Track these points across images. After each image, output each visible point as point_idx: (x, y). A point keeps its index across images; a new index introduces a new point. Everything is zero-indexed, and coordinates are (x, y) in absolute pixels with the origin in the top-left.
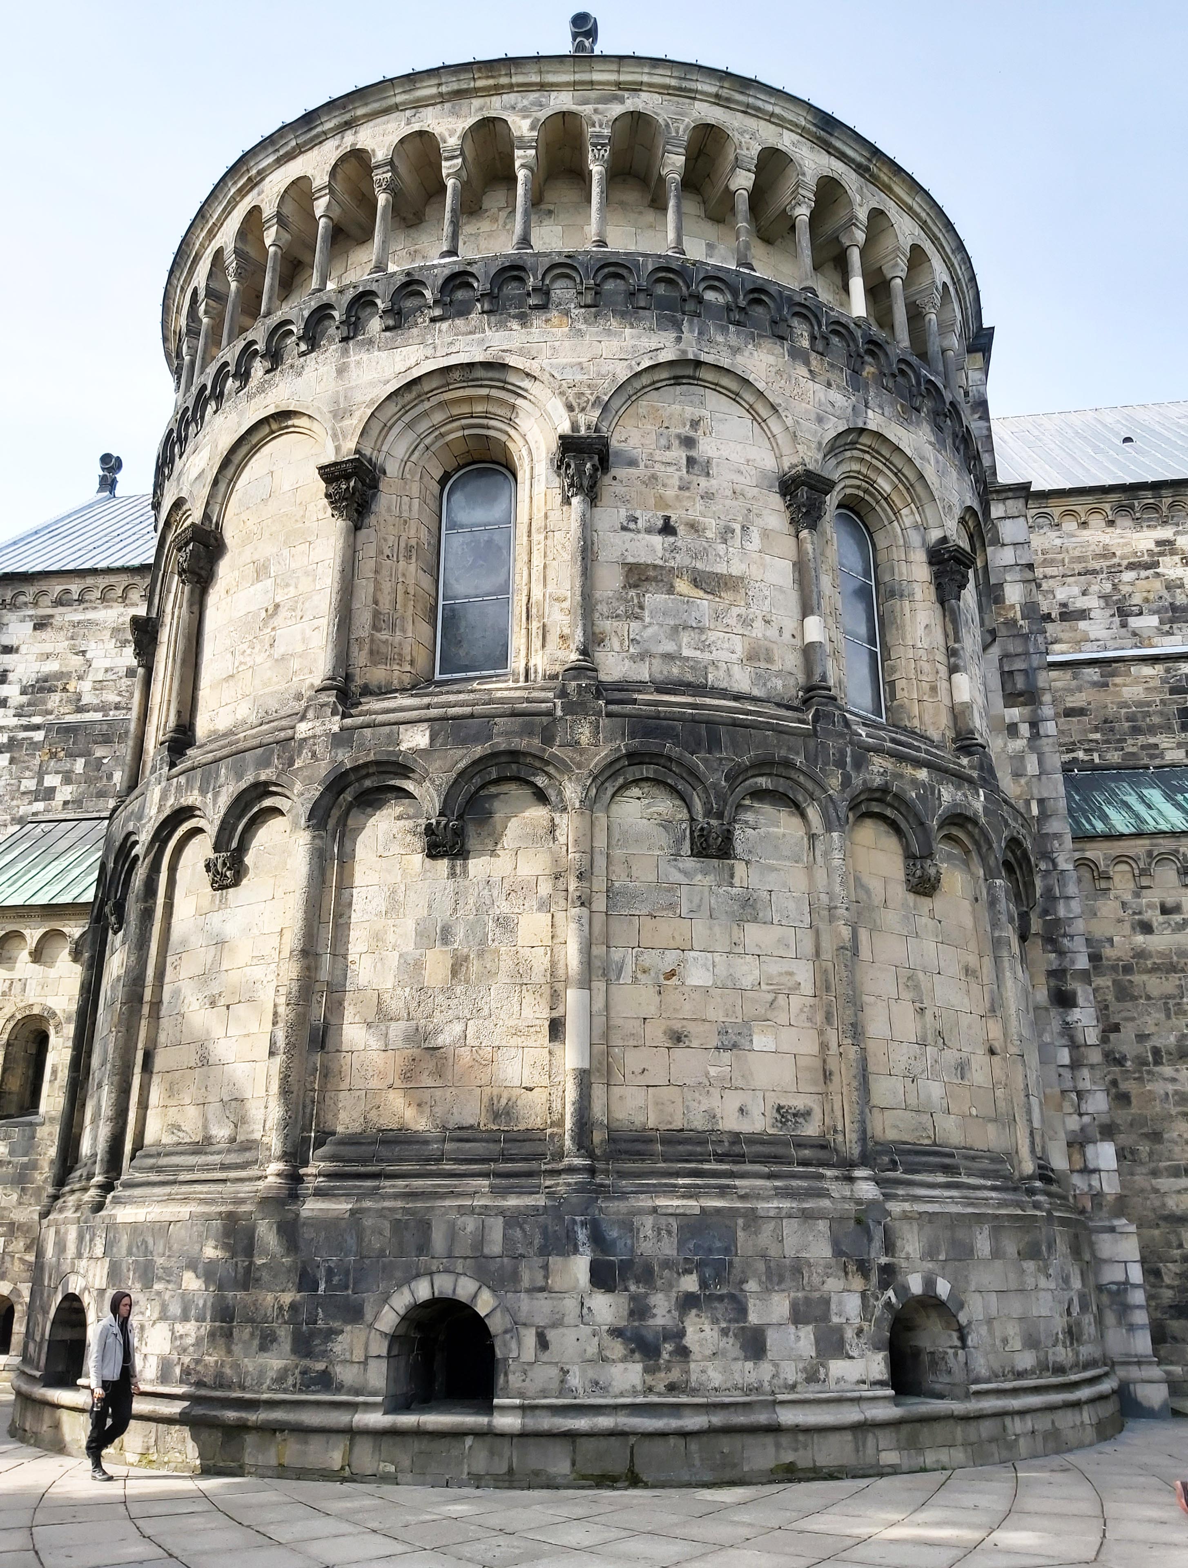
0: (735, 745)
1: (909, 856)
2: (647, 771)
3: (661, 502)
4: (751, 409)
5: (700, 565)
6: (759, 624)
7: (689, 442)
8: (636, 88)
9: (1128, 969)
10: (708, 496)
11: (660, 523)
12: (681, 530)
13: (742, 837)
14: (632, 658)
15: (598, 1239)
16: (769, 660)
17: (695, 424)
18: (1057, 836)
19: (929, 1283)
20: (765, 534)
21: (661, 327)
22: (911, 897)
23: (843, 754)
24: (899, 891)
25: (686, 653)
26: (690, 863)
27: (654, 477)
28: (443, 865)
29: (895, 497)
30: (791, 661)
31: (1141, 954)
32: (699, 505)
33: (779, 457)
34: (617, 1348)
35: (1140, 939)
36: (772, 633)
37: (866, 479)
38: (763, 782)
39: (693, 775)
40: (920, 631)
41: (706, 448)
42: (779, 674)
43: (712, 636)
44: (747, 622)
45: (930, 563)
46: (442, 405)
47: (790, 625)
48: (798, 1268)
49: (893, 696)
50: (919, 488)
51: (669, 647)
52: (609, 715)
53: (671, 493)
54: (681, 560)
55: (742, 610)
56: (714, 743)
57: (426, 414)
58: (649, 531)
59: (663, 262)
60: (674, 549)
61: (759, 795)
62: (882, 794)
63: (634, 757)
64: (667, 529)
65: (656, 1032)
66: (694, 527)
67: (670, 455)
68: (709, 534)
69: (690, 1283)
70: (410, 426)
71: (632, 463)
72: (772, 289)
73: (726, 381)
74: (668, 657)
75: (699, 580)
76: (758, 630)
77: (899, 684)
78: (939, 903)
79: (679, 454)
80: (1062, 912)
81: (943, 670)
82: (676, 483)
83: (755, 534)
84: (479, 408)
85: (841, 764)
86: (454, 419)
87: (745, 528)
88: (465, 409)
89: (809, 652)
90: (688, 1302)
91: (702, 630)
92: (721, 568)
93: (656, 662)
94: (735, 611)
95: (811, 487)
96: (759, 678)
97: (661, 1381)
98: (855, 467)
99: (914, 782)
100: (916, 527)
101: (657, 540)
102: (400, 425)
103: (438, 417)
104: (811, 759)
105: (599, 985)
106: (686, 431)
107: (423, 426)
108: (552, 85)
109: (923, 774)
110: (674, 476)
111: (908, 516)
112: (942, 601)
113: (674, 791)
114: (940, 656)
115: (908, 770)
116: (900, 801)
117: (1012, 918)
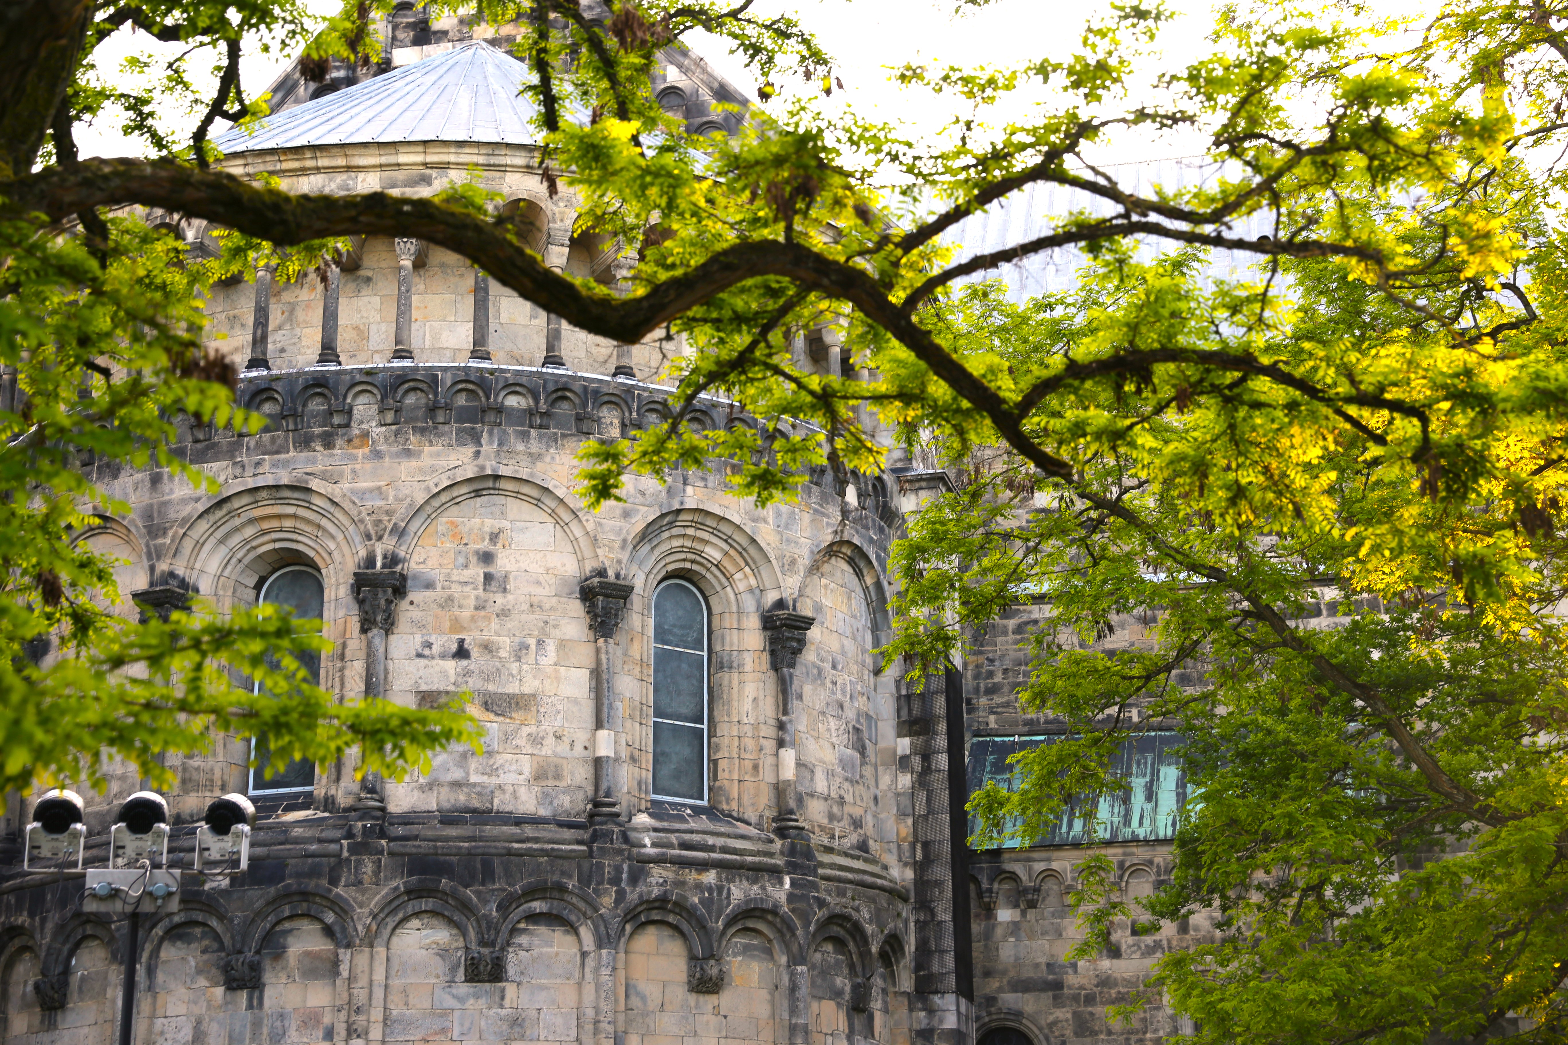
0: (508, 875)
1: (693, 958)
2: (426, 904)
3: (457, 625)
4: (553, 513)
5: (491, 687)
6: (550, 741)
7: (487, 558)
8: (444, 166)
9: (1090, 1000)
10: (504, 614)
11: (454, 647)
12: (475, 653)
13: (514, 961)
14: (422, 788)
16: (558, 776)
17: (494, 537)
18: (938, 884)
20: (562, 645)
21: (461, 443)
22: (692, 998)
23: (618, 870)
24: (679, 993)
25: (474, 778)
26: (464, 989)
27: (450, 599)
28: (243, 996)
29: (727, 563)
30: (582, 775)
31: (1105, 982)
32: (495, 624)
33: (581, 561)
35: (1106, 964)
36: (563, 748)
37: (692, 551)
38: (538, 906)
39: (466, 907)
40: (748, 705)
41: (504, 563)
42: (567, 790)
43: (500, 759)
44: (536, 740)
45: (765, 628)
46: (252, 521)
47: (582, 737)
49: (714, 776)
50: (752, 550)
51: (457, 774)
52: (391, 854)
53: (466, 614)
54: (474, 683)
55: (533, 729)
56: (488, 874)
57: (237, 529)
58: (443, 656)
59: (462, 375)
60: (467, 673)
61: (533, 918)
62: (662, 903)
63: (413, 893)
64: (462, 653)
66: (487, 647)
67: (467, 574)
68: (503, 654)
70: (222, 541)
71: (429, 585)
72: (577, 386)
73: (526, 489)
74: (456, 785)
75: (489, 704)
76: (549, 748)
77: (722, 764)
78: (726, 999)
79: (477, 572)
80: (935, 968)
81: (770, 745)
82: (472, 602)
83: (551, 647)
84: (288, 523)
85: (616, 881)
86: (264, 533)
87: (540, 643)
88: (275, 524)
89: (599, 766)
91: (490, 754)
92: (513, 688)
93: (445, 791)
94: (525, 730)
95: (606, 596)
96: (546, 797)
98: (676, 543)
99: (698, 887)
100: (751, 590)
101: (451, 665)
102: (212, 541)
103: (249, 532)
104: (585, 880)
106: (485, 545)
107: (236, 540)
108: (359, 167)
109: (710, 877)
110: (471, 596)
111: (743, 580)
112: (775, 667)
113: (450, 922)
114: (769, 731)
115: (692, 876)
116: (681, 907)
117: (837, 994)
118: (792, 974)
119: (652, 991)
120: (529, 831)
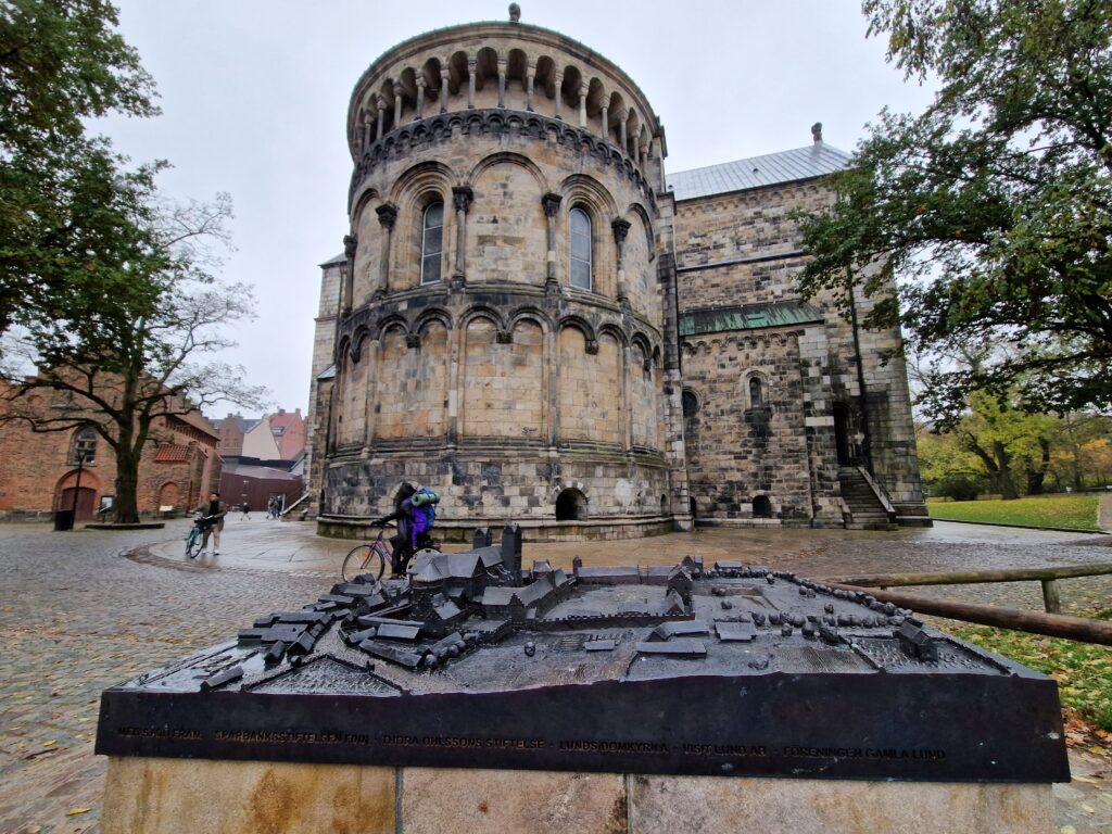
0: (513, 302)
1: (587, 340)
2: (482, 313)
3: (493, 211)
4: (531, 171)
5: (507, 234)
6: (530, 255)
7: (504, 186)
8: (486, 37)
9: (715, 382)
10: (511, 207)
11: (492, 219)
12: (500, 221)
13: (516, 336)
14: (480, 271)
15: (455, 469)
16: (534, 269)
17: (507, 178)
18: (673, 332)
19: (575, 484)
20: (534, 220)
21: (494, 139)
22: (587, 355)
23: (557, 304)
24: (582, 353)
25: (500, 268)
26: (497, 346)
27: (490, 201)
28: (413, 350)
29: (598, 201)
30: (542, 269)
31: (720, 376)
32: (508, 210)
33: (542, 189)
34: (460, 502)
35: (720, 371)
36: (535, 259)
37: (585, 195)
38: (525, 315)
39: (496, 314)
40: (606, 255)
41: (511, 187)
42: (537, 274)
43: (510, 262)
44: (525, 255)
45: (613, 227)
46: (418, 180)
47: (542, 255)
48: (523, 478)
49: (594, 281)
50: (607, 196)
51: (493, 267)
52: (467, 293)
53: (497, 206)
54: (500, 233)
55: (523, 250)
56: (505, 301)
57: (412, 185)
58: (487, 222)
59: (493, 112)
60: (497, 229)
61: (523, 320)
62: (574, 318)
63: (476, 309)
64: (495, 221)
65: (481, 404)
66: (505, 219)
67: (497, 192)
68: (511, 222)
69: (485, 483)
70: (408, 190)
71: (482, 196)
72: (539, 119)
73: (519, 160)
74: (493, 270)
75: (507, 240)
76: (529, 258)
77: (597, 276)
78: (599, 357)
79: (501, 191)
80: (671, 360)
81: (614, 270)
82: (499, 202)
83: (530, 220)
84: (431, 180)
85: (556, 307)
86: (422, 185)
87: (526, 218)
88: (426, 181)
89: (549, 265)
90: (484, 489)
91: (506, 259)
92: (515, 235)
93: (488, 273)
94: (520, 251)
95: (552, 200)
96: (529, 277)
97: (474, 512)
98: (579, 190)
99: (589, 313)
100: (607, 213)
101: (491, 226)
102: (404, 190)
103: (417, 185)
104: (544, 305)
105: (461, 389)
106: (504, 181)
107: (413, 189)
108: (456, 40)
109: (593, 309)
110: (498, 200)
111: (604, 208)
112: (617, 242)
113: (491, 321)
114: (614, 264)
115: (586, 308)
116: (582, 320)
117: (639, 362)
118: (624, 351)
119: (572, 352)
120: (522, 287)
